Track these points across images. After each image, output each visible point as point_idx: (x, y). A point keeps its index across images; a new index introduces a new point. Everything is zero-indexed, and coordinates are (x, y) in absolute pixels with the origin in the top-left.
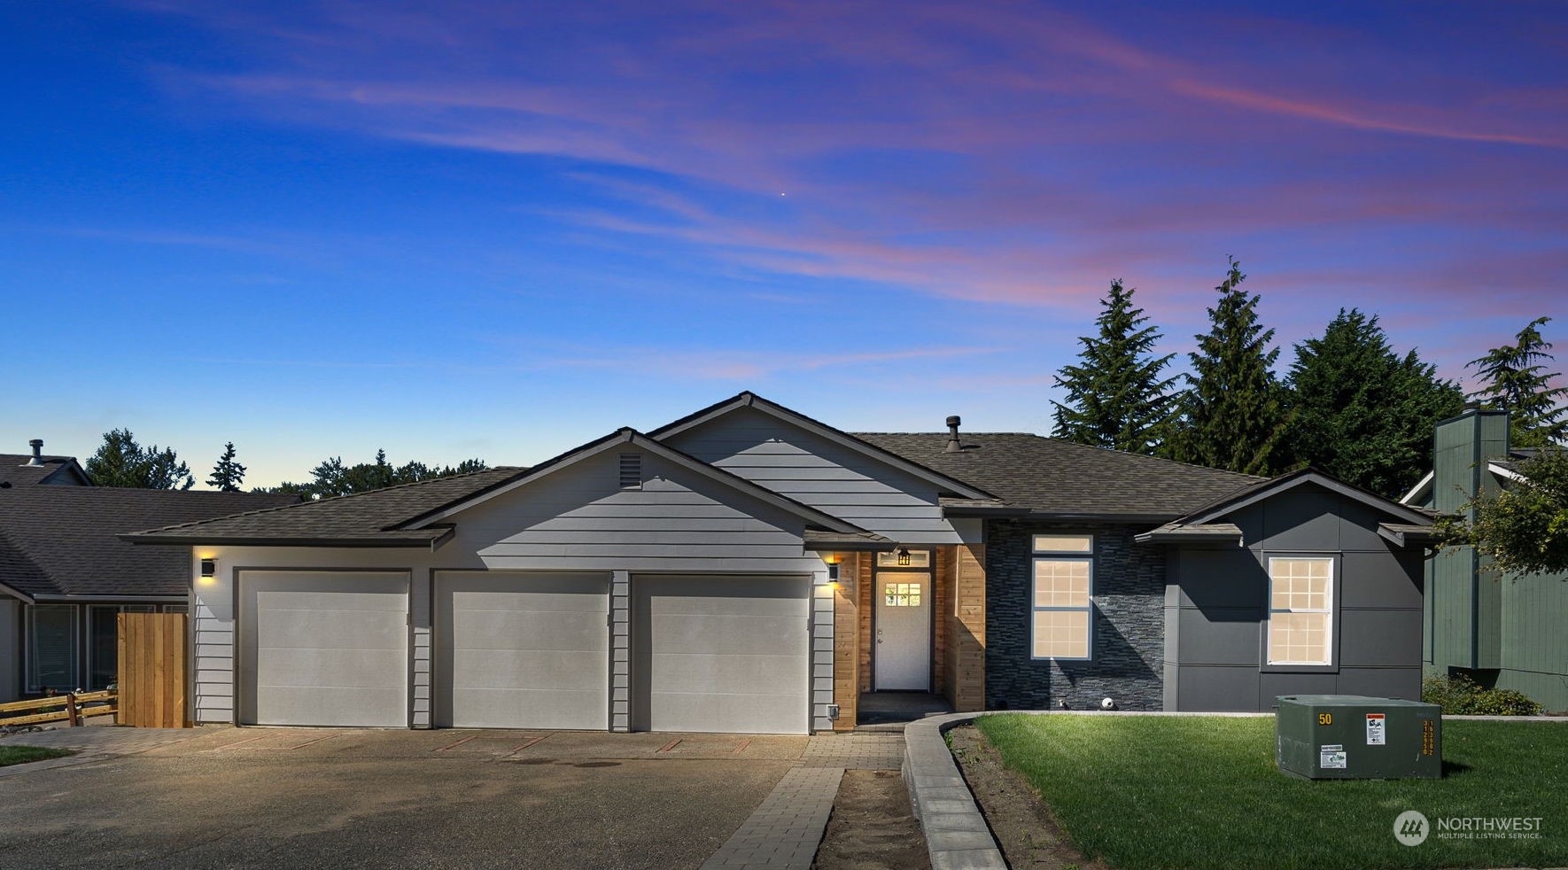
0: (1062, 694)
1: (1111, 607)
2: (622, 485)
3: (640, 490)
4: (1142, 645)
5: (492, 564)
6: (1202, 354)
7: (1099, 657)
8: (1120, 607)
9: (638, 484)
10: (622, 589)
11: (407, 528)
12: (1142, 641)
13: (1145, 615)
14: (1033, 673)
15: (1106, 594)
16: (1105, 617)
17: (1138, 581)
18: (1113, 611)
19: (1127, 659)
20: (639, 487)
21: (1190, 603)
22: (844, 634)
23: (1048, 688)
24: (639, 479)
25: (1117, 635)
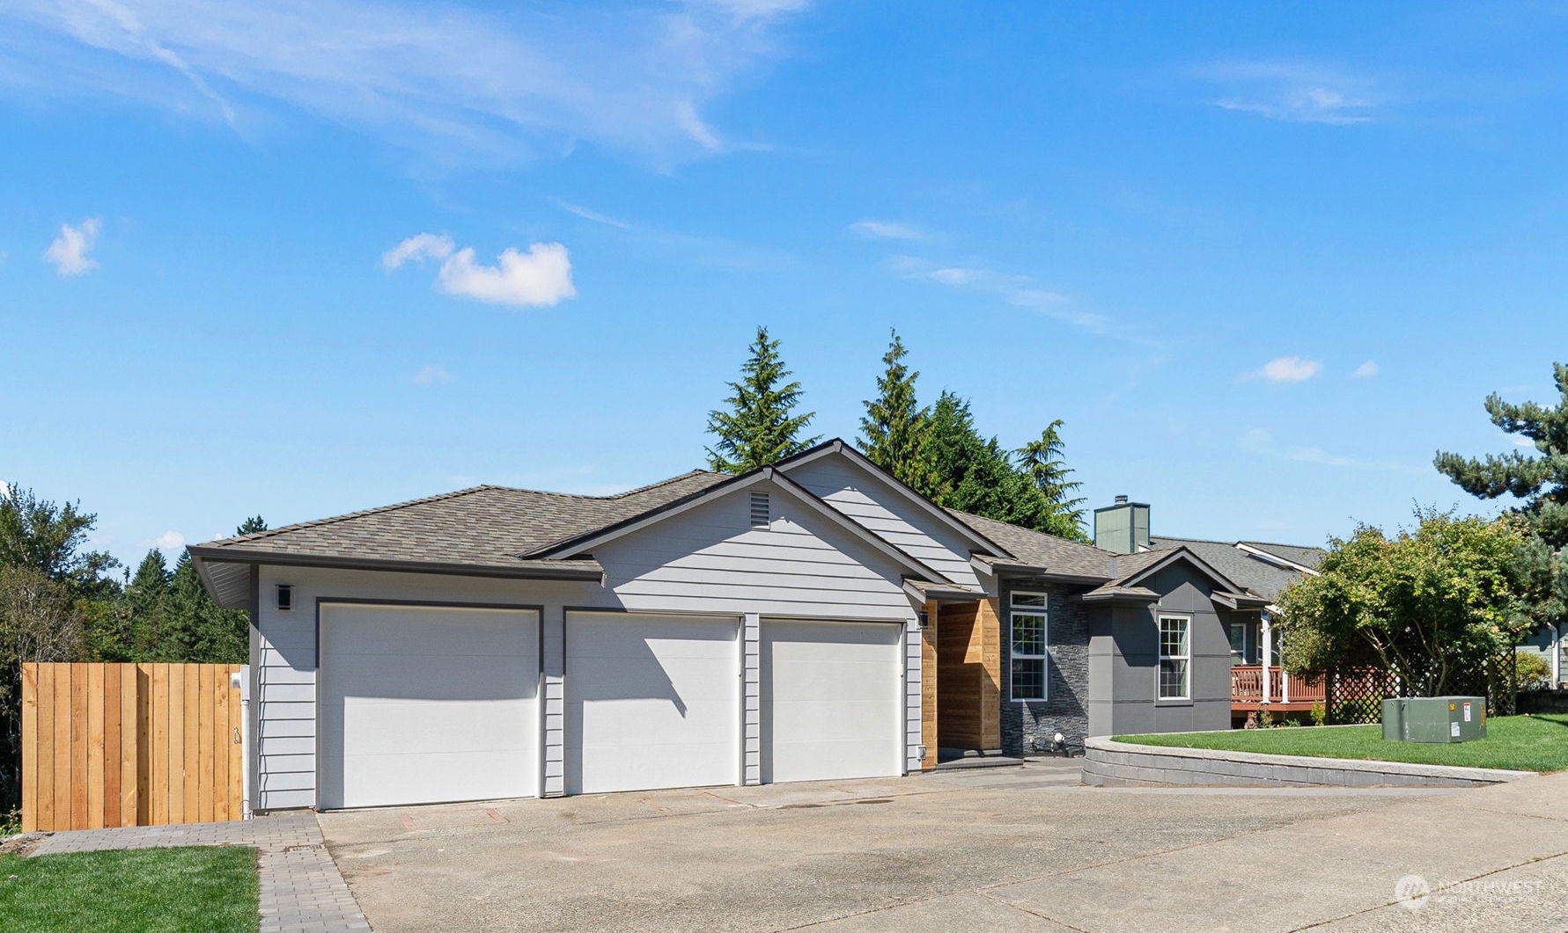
0: (1030, 732)
1: (1058, 656)
2: (754, 523)
3: (768, 531)
4: (1077, 687)
5: (628, 603)
6: (871, 419)
7: (1052, 698)
8: (1064, 655)
9: (767, 524)
10: (753, 633)
11: (551, 557)
12: (1076, 684)
13: (1078, 662)
14: (1011, 713)
15: (1055, 644)
16: (1055, 664)
17: (1073, 633)
18: (1060, 659)
19: (1068, 699)
20: (767, 527)
21: (1119, 652)
22: (928, 679)
23: (1022, 726)
24: (767, 518)
25: (1062, 679)
